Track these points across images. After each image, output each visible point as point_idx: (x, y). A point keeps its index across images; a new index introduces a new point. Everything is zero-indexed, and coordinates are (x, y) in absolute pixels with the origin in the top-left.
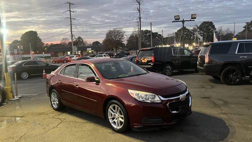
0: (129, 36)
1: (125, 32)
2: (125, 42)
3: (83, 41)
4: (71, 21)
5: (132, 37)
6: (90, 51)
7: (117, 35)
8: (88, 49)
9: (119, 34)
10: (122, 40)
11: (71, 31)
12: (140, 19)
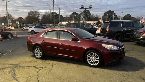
0: (43, 15)
1: (40, 12)
2: (41, 19)
3: (11, 16)
4: (6, 3)
5: (44, 16)
6: (19, 24)
7: (35, 14)
8: (17, 22)
9: (37, 13)
10: (39, 17)
11: (7, 10)
12: (54, 5)
